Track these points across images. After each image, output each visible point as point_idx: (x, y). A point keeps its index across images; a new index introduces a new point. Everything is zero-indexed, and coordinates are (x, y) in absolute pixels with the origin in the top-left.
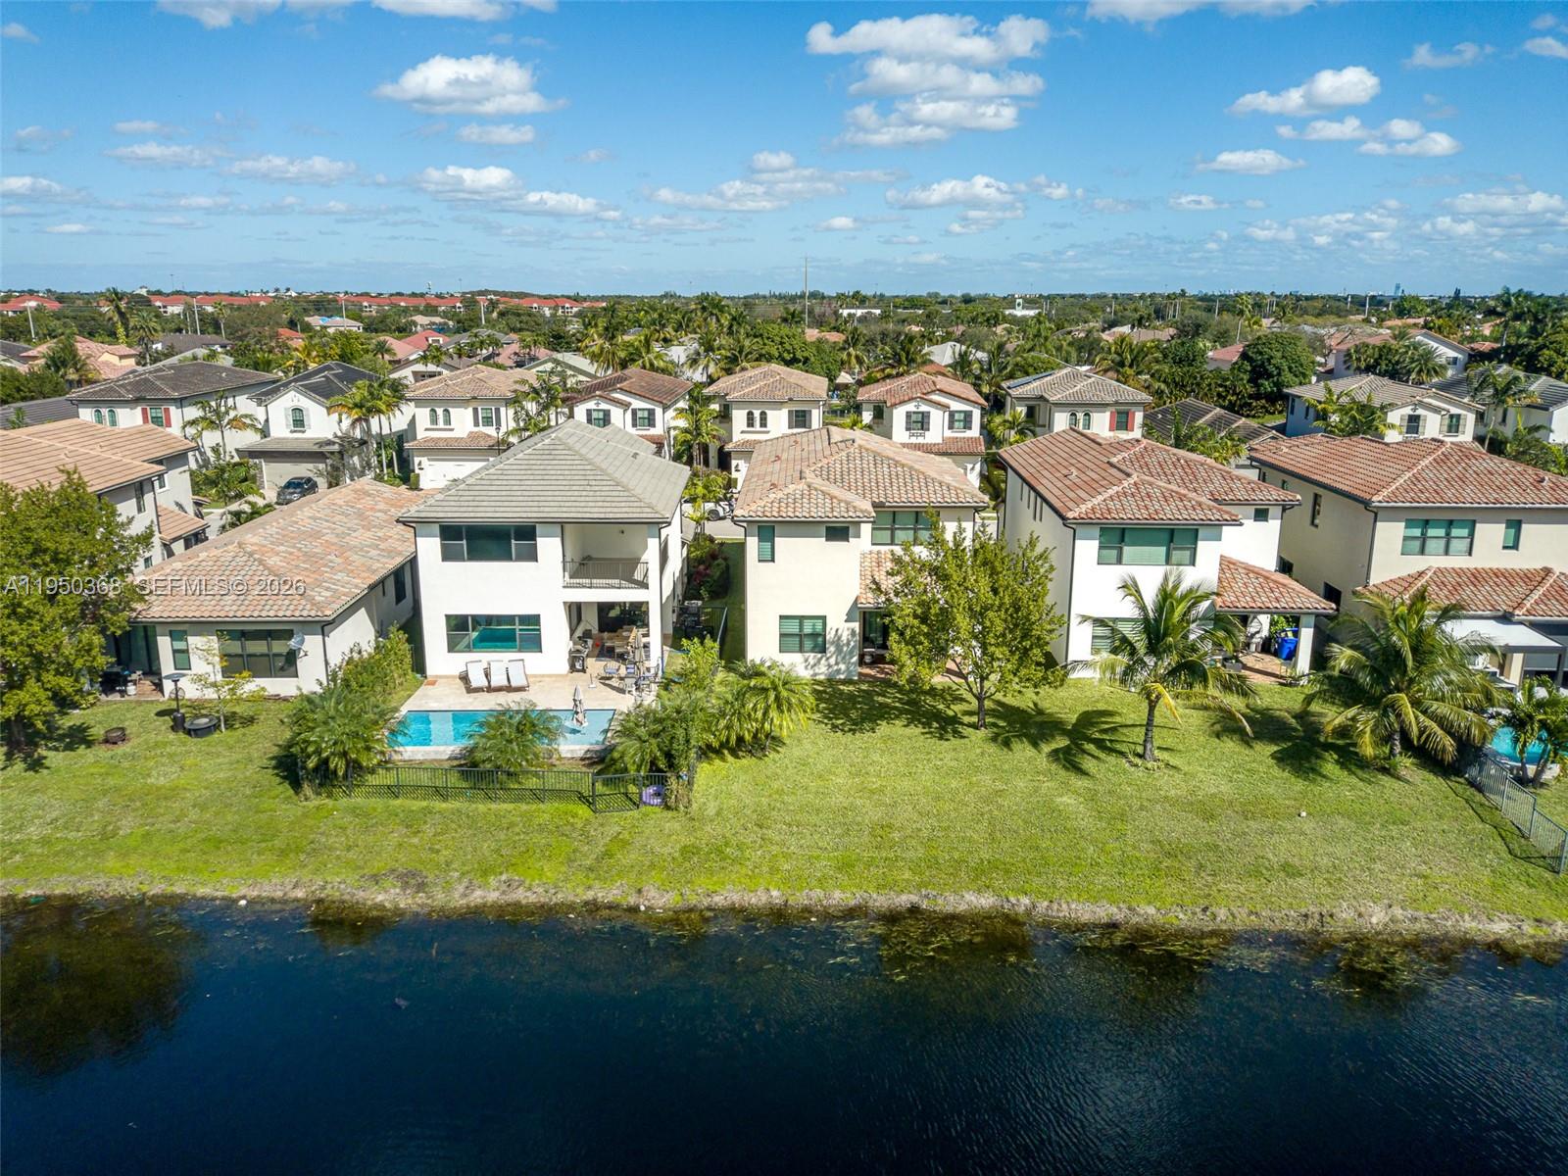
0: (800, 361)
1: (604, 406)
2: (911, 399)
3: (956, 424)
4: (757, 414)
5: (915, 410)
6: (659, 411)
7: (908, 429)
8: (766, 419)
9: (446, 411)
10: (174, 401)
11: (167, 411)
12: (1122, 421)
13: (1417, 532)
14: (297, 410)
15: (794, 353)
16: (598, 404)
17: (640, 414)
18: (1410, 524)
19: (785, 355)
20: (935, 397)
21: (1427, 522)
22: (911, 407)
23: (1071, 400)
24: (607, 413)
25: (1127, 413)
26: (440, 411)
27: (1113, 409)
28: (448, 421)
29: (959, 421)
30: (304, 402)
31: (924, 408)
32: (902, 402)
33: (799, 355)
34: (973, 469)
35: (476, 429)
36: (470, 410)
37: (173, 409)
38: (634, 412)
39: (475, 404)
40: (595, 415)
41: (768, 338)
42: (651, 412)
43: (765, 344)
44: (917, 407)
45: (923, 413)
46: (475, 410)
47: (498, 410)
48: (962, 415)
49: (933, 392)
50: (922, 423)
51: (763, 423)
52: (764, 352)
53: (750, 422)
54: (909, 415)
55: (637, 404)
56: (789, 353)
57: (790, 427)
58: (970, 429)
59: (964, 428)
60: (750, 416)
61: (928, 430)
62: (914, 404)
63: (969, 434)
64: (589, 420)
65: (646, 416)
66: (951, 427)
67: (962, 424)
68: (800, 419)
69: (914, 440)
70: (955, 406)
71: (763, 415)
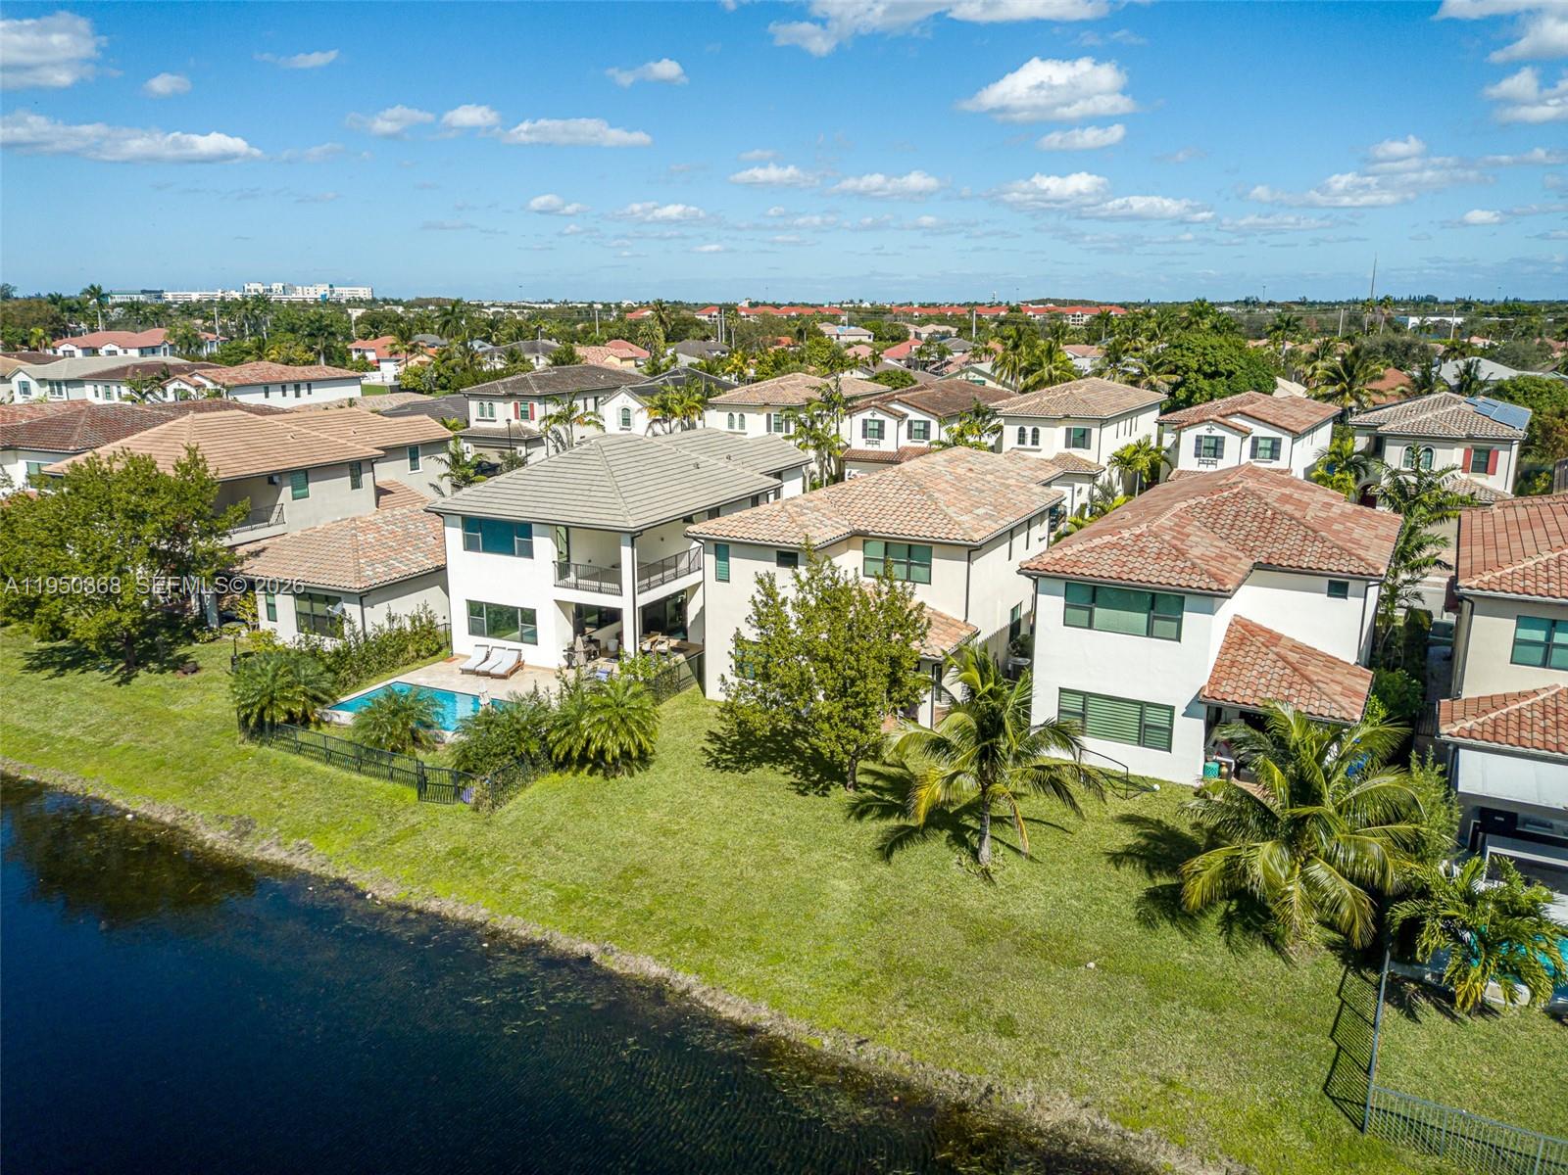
0: (1223, 375)
1: (879, 416)
2: (1202, 422)
3: (1261, 453)
4: (1029, 430)
5: (1208, 434)
6: (934, 423)
7: (1197, 455)
8: (1038, 437)
9: (742, 415)
10: (539, 397)
11: (532, 406)
12: (1482, 461)
13: (1540, 635)
14: (626, 410)
15: (1216, 365)
16: (873, 414)
17: (916, 426)
18: (1523, 622)
19: (1206, 367)
20: (1235, 421)
21: (1554, 623)
22: (1202, 430)
23: (1407, 431)
24: (881, 424)
25: (1488, 452)
26: (736, 415)
27: (1468, 445)
28: (742, 426)
29: (1266, 449)
30: (633, 404)
31: (1218, 432)
32: (1192, 425)
33: (1222, 368)
36: (764, 417)
37: (536, 404)
38: (910, 424)
39: (768, 410)
40: (870, 425)
41: (1188, 349)
42: (927, 425)
43: (1183, 356)
44: (1210, 430)
45: (1216, 438)
46: (769, 416)
47: (787, 420)
48: (1270, 442)
49: (1232, 414)
50: (1215, 449)
51: (1035, 442)
52: (1180, 363)
53: (1022, 440)
54: (1199, 439)
55: (914, 415)
56: (1210, 365)
57: (1067, 446)
58: (1278, 459)
59: (1271, 458)
60: (1022, 433)
61: (1221, 457)
62: (1207, 427)
63: (1275, 465)
64: (865, 430)
65: (922, 428)
66: (1253, 456)
67: (1268, 453)
68: (1080, 439)
69: (1203, 468)
70: (1259, 431)
71: (1035, 432)
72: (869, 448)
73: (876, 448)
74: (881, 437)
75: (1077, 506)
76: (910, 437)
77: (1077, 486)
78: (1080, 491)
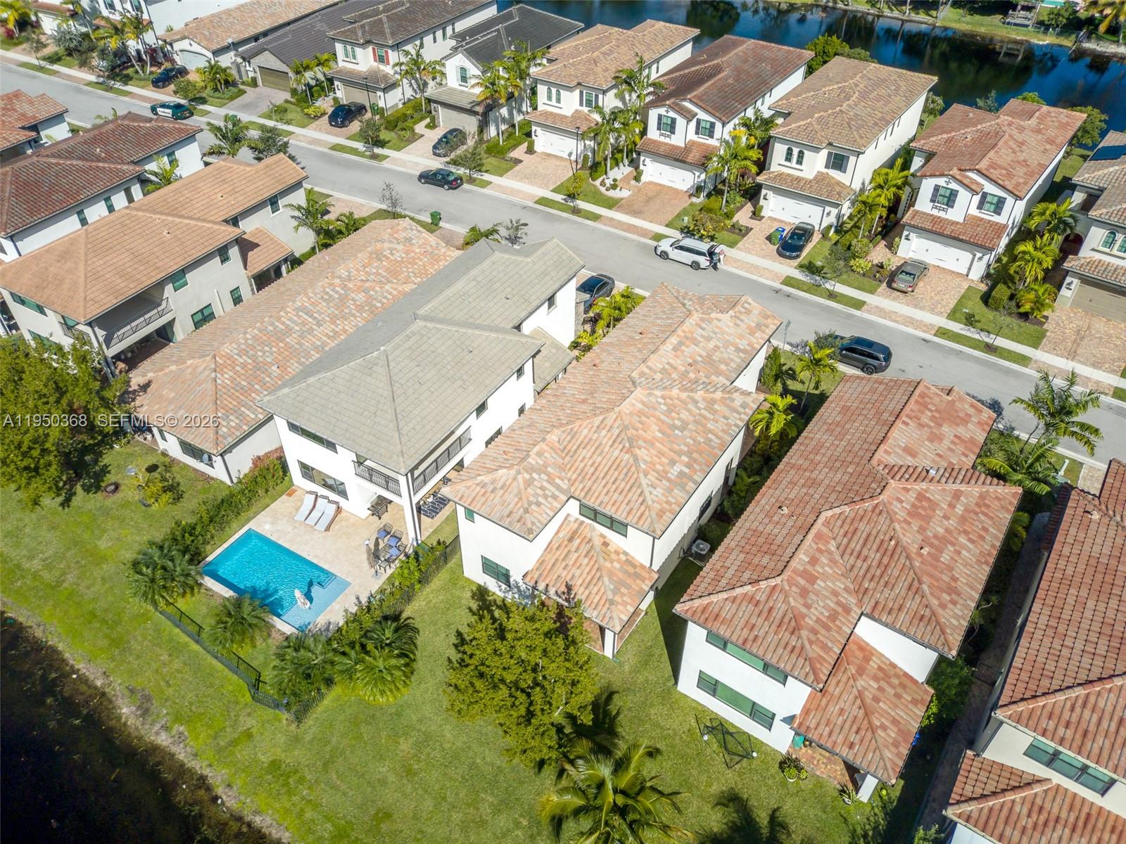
1: (672, 114)
2: (942, 175)
3: (987, 206)
4: (796, 151)
5: (945, 185)
6: (718, 125)
7: (933, 201)
8: (802, 159)
9: (559, 92)
10: (392, 47)
11: (386, 52)
14: (463, 69)
16: (667, 112)
17: (703, 124)
20: (971, 177)
22: (941, 182)
23: (1115, 220)
24: (674, 121)
26: (554, 90)
28: (558, 100)
29: (992, 203)
30: (467, 64)
31: (954, 186)
32: (932, 176)
34: (980, 259)
35: (581, 108)
36: (578, 93)
37: (390, 51)
38: (699, 122)
39: (582, 88)
40: (664, 120)
42: (713, 125)
44: (948, 183)
45: (952, 190)
46: (581, 93)
47: (597, 96)
48: (996, 199)
49: (970, 170)
50: (949, 199)
51: (800, 162)
53: (788, 158)
54: (937, 188)
55: (702, 115)
57: (827, 167)
58: (999, 214)
59: (995, 212)
60: (789, 152)
61: (952, 207)
62: (945, 179)
63: (996, 218)
64: (659, 124)
65: (708, 126)
66: (980, 207)
67: (993, 207)
68: (838, 162)
69: (935, 212)
70: (990, 188)
71: (801, 155)
72: (662, 139)
73: (667, 140)
74: (673, 133)
75: (824, 225)
76: (697, 133)
77: (828, 209)
78: (828, 214)
